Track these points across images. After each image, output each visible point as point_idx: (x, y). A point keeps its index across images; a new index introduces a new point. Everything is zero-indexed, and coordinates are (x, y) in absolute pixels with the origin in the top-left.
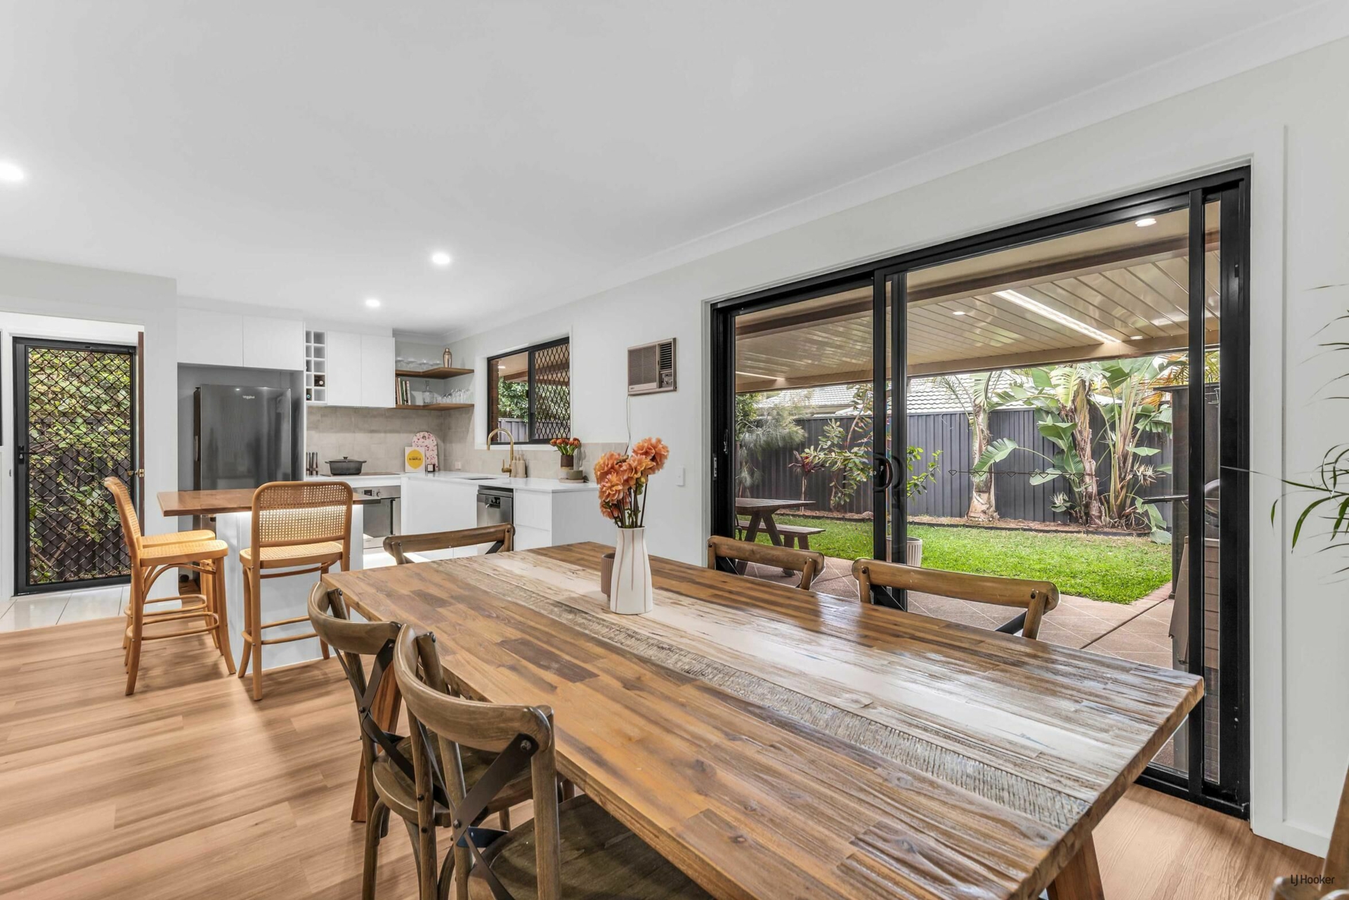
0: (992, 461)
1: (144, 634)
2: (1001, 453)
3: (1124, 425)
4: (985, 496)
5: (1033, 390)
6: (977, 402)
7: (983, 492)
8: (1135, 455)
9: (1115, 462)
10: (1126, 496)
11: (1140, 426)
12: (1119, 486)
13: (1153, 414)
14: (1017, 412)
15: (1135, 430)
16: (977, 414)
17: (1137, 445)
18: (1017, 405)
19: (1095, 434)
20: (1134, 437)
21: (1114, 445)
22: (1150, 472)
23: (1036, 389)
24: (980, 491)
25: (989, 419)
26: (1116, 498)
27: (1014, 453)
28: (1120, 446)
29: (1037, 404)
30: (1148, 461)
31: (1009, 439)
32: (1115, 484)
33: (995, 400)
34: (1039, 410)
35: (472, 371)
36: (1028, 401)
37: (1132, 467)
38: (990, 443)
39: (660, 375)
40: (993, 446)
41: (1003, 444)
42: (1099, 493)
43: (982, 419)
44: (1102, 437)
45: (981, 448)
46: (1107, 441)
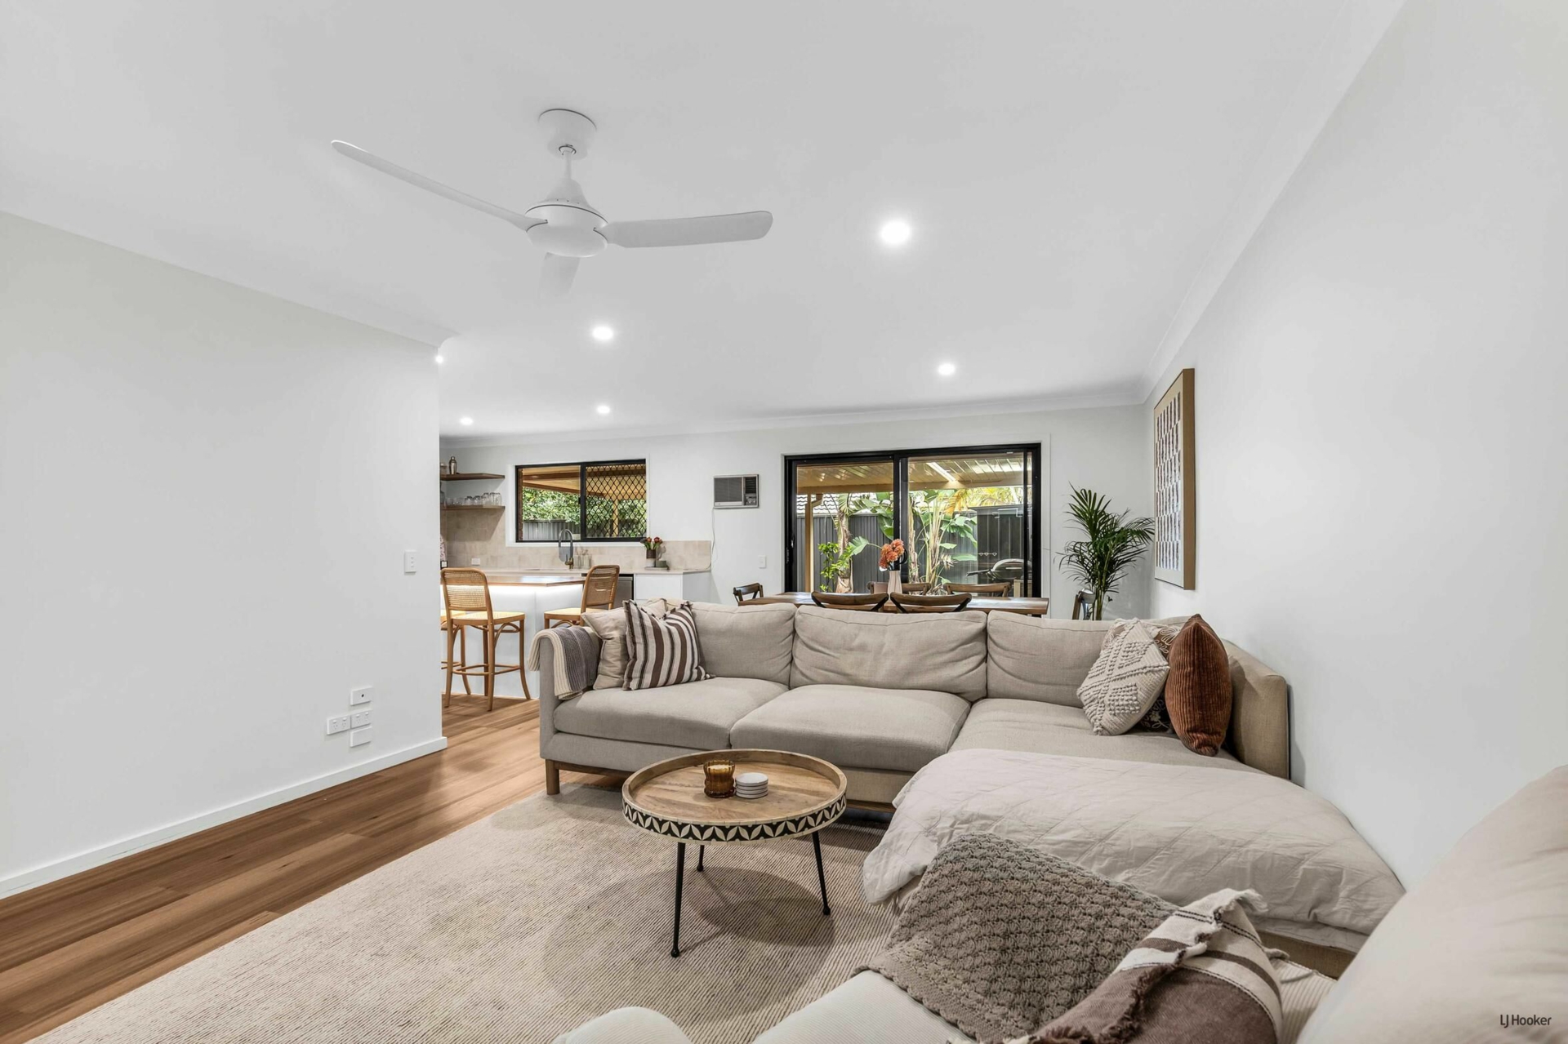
0: (852, 554)
1: (496, 671)
2: (858, 548)
3: (934, 529)
4: (847, 581)
5: (876, 501)
6: (842, 509)
7: (846, 578)
8: (941, 547)
9: (929, 554)
10: (935, 577)
11: (943, 528)
12: (931, 570)
13: (951, 520)
14: (866, 517)
15: (941, 531)
16: (841, 518)
17: (942, 542)
18: (866, 511)
19: (917, 534)
20: (940, 536)
21: (928, 542)
22: (949, 560)
23: (878, 500)
24: (844, 578)
25: (849, 521)
26: (930, 579)
27: (867, 548)
28: (932, 542)
29: (879, 511)
30: (948, 552)
31: (864, 537)
32: (929, 569)
33: (853, 507)
34: (880, 516)
35: (503, 477)
36: (874, 510)
37: (939, 556)
38: (850, 540)
39: (745, 497)
40: (852, 542)
41: (860, 541)
42: (920, 575)
43: (845, 521)
44: (921, 536)
45: (844, 543)
46: (924, 539)
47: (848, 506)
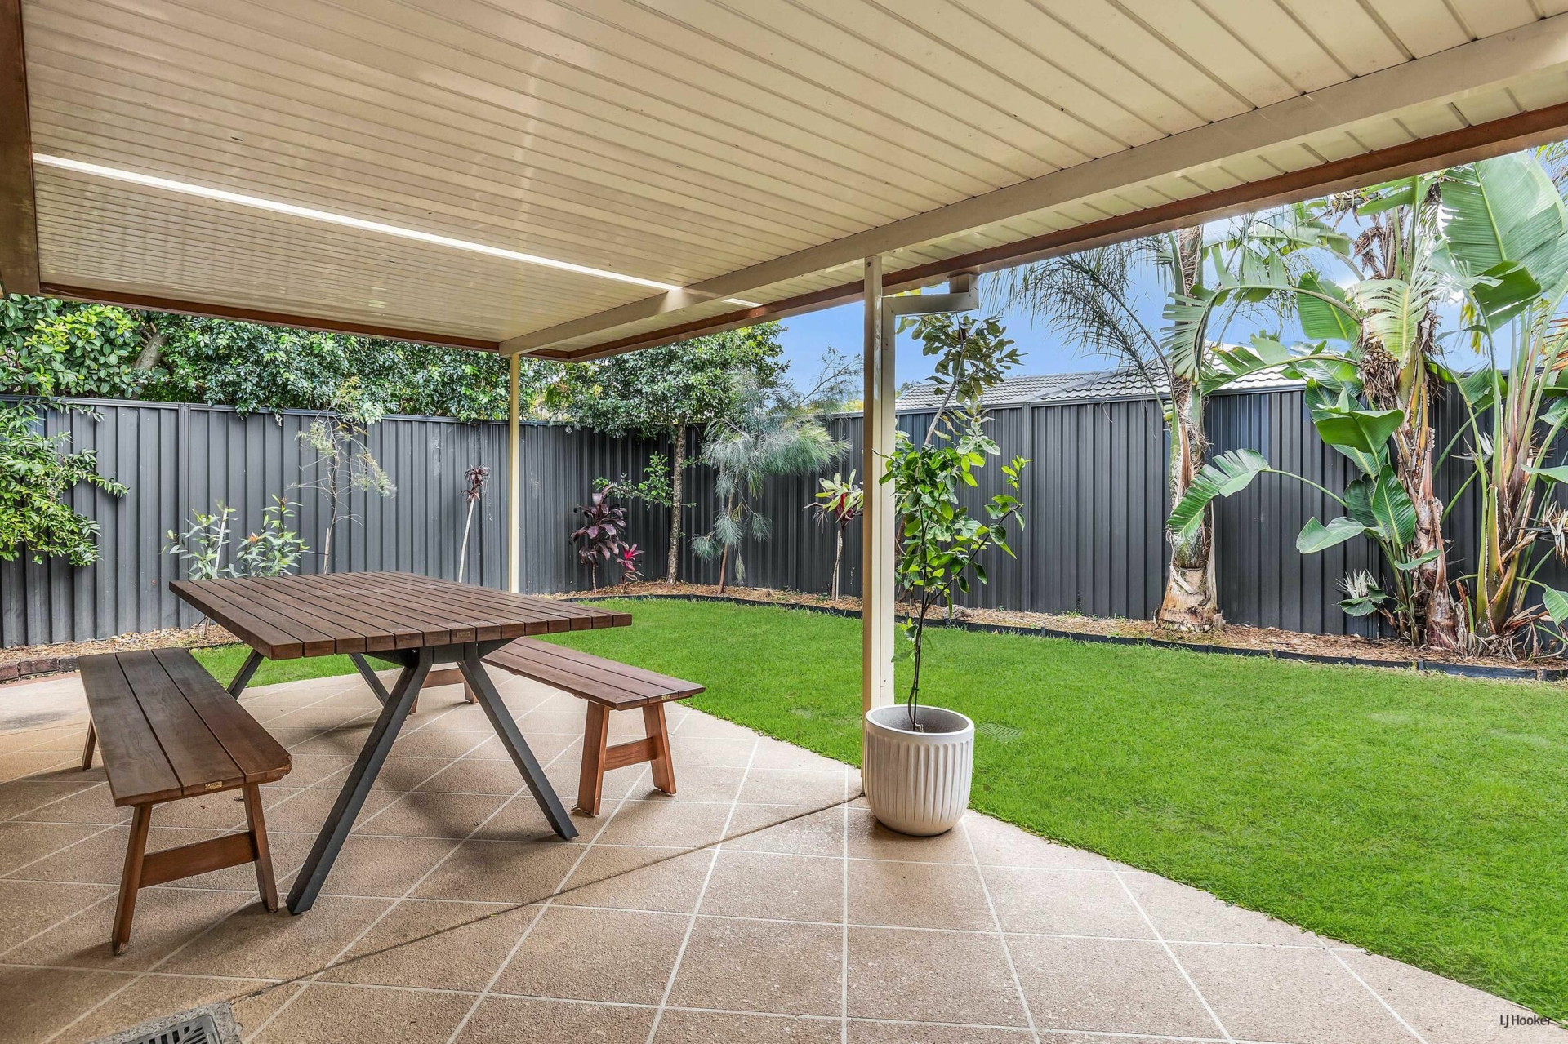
0: (1214, 498)
2: (1232, 481)
3: (1514, 418)
4: (1195, 576)
5: (1302, 347)
6: (1179, 372)
7: (1193, 567)
8: (1541, 484)
9: (1489, 504)
11: (1552, 419)
12: (1500, 560)
14: (1265, 395)
15: (1541, 429)
16: (1179, 399)
17: (1548, 461)
18: (1266, 379)
19: (1441, 440)
20: (1539, 442)
21: (1488, 465)
23: (1309, 344)
24: (1185, 566)
25: (1208, 410)
26: (1493, 585)
27: (1259, 481)
28: (1502, 467)
29: (1310, 376)
31: (1250, 450)
32: (1490, 554)
33: (1221, 366)
34: (1315, 388)
36: (1290, 371)
38: (1207, 459)
40: (1215, 466)
41: (1241, 463)
42: (1452, 572)
43: (1191, 410)
44: (1460, 447)
45: (1186, 470)
46: (1472, 457)
47: (1199, 361)
